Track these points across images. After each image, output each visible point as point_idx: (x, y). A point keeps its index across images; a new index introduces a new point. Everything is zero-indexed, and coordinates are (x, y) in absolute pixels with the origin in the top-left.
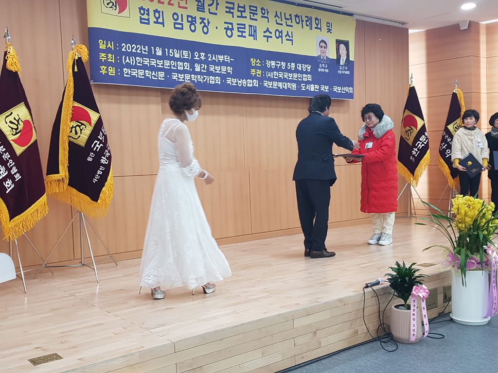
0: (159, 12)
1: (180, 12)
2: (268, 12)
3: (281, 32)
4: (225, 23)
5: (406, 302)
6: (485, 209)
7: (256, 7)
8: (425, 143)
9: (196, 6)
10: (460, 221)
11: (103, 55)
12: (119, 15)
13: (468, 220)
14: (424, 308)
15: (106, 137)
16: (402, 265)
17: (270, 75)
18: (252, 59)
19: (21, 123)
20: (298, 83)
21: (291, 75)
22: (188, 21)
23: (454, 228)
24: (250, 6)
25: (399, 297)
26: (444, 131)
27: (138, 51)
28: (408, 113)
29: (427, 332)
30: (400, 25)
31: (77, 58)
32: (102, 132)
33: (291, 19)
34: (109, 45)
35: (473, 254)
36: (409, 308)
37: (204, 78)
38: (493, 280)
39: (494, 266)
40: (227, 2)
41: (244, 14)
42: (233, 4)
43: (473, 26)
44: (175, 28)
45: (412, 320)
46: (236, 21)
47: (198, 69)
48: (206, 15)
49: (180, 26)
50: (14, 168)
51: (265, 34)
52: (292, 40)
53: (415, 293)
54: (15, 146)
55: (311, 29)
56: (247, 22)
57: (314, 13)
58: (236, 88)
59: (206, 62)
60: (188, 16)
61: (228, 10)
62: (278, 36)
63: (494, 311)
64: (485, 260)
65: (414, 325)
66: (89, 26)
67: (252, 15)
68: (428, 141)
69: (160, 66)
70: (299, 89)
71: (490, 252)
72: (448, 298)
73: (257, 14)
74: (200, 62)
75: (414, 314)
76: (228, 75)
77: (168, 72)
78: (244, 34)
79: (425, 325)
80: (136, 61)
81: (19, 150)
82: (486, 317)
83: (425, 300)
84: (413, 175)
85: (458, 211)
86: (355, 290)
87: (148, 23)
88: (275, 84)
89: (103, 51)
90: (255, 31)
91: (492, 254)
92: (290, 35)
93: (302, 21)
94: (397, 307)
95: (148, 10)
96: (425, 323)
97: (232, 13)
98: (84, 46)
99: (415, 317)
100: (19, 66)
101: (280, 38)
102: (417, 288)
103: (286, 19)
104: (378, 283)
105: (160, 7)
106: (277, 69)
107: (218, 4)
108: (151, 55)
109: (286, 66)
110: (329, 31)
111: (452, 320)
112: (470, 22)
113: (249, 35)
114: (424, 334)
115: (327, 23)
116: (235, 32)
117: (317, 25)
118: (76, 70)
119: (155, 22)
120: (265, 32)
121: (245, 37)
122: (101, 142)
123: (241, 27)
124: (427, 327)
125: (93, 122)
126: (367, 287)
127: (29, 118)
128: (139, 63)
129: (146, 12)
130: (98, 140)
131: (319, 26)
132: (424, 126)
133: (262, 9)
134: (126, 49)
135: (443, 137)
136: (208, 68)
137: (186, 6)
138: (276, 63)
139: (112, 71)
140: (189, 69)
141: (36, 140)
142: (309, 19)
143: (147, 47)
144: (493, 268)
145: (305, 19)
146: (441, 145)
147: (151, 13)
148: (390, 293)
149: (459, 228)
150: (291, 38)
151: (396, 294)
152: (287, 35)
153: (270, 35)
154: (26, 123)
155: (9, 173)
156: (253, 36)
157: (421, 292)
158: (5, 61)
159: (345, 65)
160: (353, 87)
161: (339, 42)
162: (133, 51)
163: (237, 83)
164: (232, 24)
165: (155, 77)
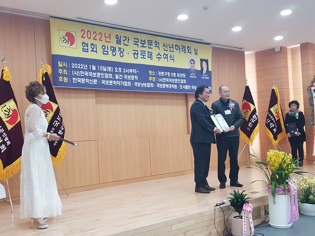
0: (94, 45)
1: (106, 44)
2: (159, 44)
3: (167, 55)
4: (133, 50)
5: (240, 214)
6: (285, 158)
7: (152, 41)
8: (256, 119)
9: (116, 41)
10: (272, 165)
11: (60, 70)
12: (70, 47)
13: (276, 164)
14: (251, 218)
15: (61, 118)
16: (237, 192)
17: (160, 80)
18: (150, 71)
19: (11, 111)
20: (178, 85)
21: (173, 80)
22: (111, 50)
23: (269, 170)
24: (148, 41)
25: (236, 211)
26: (268, 112)
27: (82, 68)
28: (245, 101)
29: (253, 232)
30: (239, 50)
31: (45, 73)
32: (59, 116)
33: (173, 47)
34: (64, 64)
35: (280, 185)
36: (242, 218)
37: (121, 83)
38: (293, 200)
39: (293, 192)
40: (134, 39)
41: (144, 45)
42: (138, 39)
43: (283, 50)
44: (104, 54)
45: (243, 225)
46: (140, 49)
47: (117, 77)
48: (122, 46)
49: (107, 53)
50: (7, 137)
51: (158, 56)
52: (174, 60)
53: (245, 209)
54: (7, 124)
55: (185, 53)
56: (147, 50)
57: (186, 44)
58: (141, 88)
59: (122, 73)
60: (111, 47)
61: (135, 43)
62: (165, 57)
63: (294, 220)
64: (287, 188)
65: (245, 228)
66: (52, 54)
67: (149, 46)
68: (258, 118)
69: (95, 76)
70: (178, 88)
71: (290, 183)
72: (267, 212)
73: (152, 45)
74: (118, 73)
75: (244, 222)
76: (135, 80)
77: (99, 79)
78: (145, 57)
79: (251, 228)
80: (80, 74)
81: (9, 127)
82: (289, 223)
83: (251, 213)
84: (250, 139)
85: (270, 159)
86: (210, 207)
87: (88, 52)
88: (164, 85)
89: (60, 68)
90: (151, 55)
91: (291, 185)
92: (172, 56)
93: (180, 48)
94: (235, 217)
95: (87, 44)
96: (251, 227)
97: (138, 45)
98: (49, 65)
99: (245, 223)
100: (10, 78)
101: (167, 59)
102: (246, 206)
103: (170, 47)
104: (224, 203)
105: (94, 42)
106: (165, 77)
107: (129, 40)
108: (89, 70)
109: (171, 74)
110: (196, 54)
111: (269, 225)
112: (281, 47)
113: (148, 57)
114: (251, 234)
115: (195, 49)
116: (140, 56)
117: (189, 50)
118: (44, 79)
119: (91, 51)
120: (157, 55)
121: (145, 58)
122: (59, 121)
123: (143, 53)
124: (253, 230)
125: (54, 110)
126: (217, 205)
127: (16, 108)
128: (82, 74)
129: (86, 45)
130: (57, 120)
131: (190, 51)
132: (255, 109)
133: (155, 42)
134: (74, 66)
135: (268, 115)
136: (123, 77)
137: (110, 41)
138: (164, 73)
139: (66, 80)
140: (112, 77)
141: (20, 121)
142: (184, 47)
143: (86, 65)
144: (292, 193)
145: (181, 47)
146: (266, 120)
147: (89, 45)
148: (231, 209)
149: (271, 170)
150: (173, 59)
151: (234, 209)
152: (171, 56)
153: (160, 57)
154: (14, 111)
155: (4, 140)
156: (150, 57)
157: (248, 208)
158: (2, 75)
159: (206, 74)
160: (211, 86)
161: (202, 60)
162: (79, 67)
163: (141, 85)
164: (137, 51)
165: (91, 82)
